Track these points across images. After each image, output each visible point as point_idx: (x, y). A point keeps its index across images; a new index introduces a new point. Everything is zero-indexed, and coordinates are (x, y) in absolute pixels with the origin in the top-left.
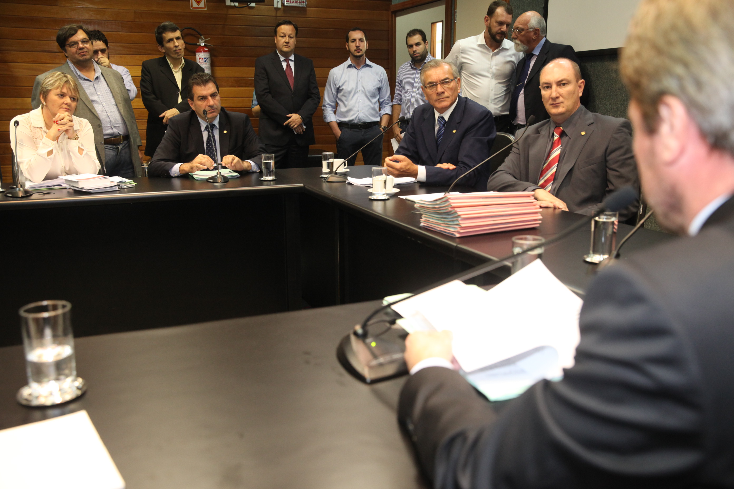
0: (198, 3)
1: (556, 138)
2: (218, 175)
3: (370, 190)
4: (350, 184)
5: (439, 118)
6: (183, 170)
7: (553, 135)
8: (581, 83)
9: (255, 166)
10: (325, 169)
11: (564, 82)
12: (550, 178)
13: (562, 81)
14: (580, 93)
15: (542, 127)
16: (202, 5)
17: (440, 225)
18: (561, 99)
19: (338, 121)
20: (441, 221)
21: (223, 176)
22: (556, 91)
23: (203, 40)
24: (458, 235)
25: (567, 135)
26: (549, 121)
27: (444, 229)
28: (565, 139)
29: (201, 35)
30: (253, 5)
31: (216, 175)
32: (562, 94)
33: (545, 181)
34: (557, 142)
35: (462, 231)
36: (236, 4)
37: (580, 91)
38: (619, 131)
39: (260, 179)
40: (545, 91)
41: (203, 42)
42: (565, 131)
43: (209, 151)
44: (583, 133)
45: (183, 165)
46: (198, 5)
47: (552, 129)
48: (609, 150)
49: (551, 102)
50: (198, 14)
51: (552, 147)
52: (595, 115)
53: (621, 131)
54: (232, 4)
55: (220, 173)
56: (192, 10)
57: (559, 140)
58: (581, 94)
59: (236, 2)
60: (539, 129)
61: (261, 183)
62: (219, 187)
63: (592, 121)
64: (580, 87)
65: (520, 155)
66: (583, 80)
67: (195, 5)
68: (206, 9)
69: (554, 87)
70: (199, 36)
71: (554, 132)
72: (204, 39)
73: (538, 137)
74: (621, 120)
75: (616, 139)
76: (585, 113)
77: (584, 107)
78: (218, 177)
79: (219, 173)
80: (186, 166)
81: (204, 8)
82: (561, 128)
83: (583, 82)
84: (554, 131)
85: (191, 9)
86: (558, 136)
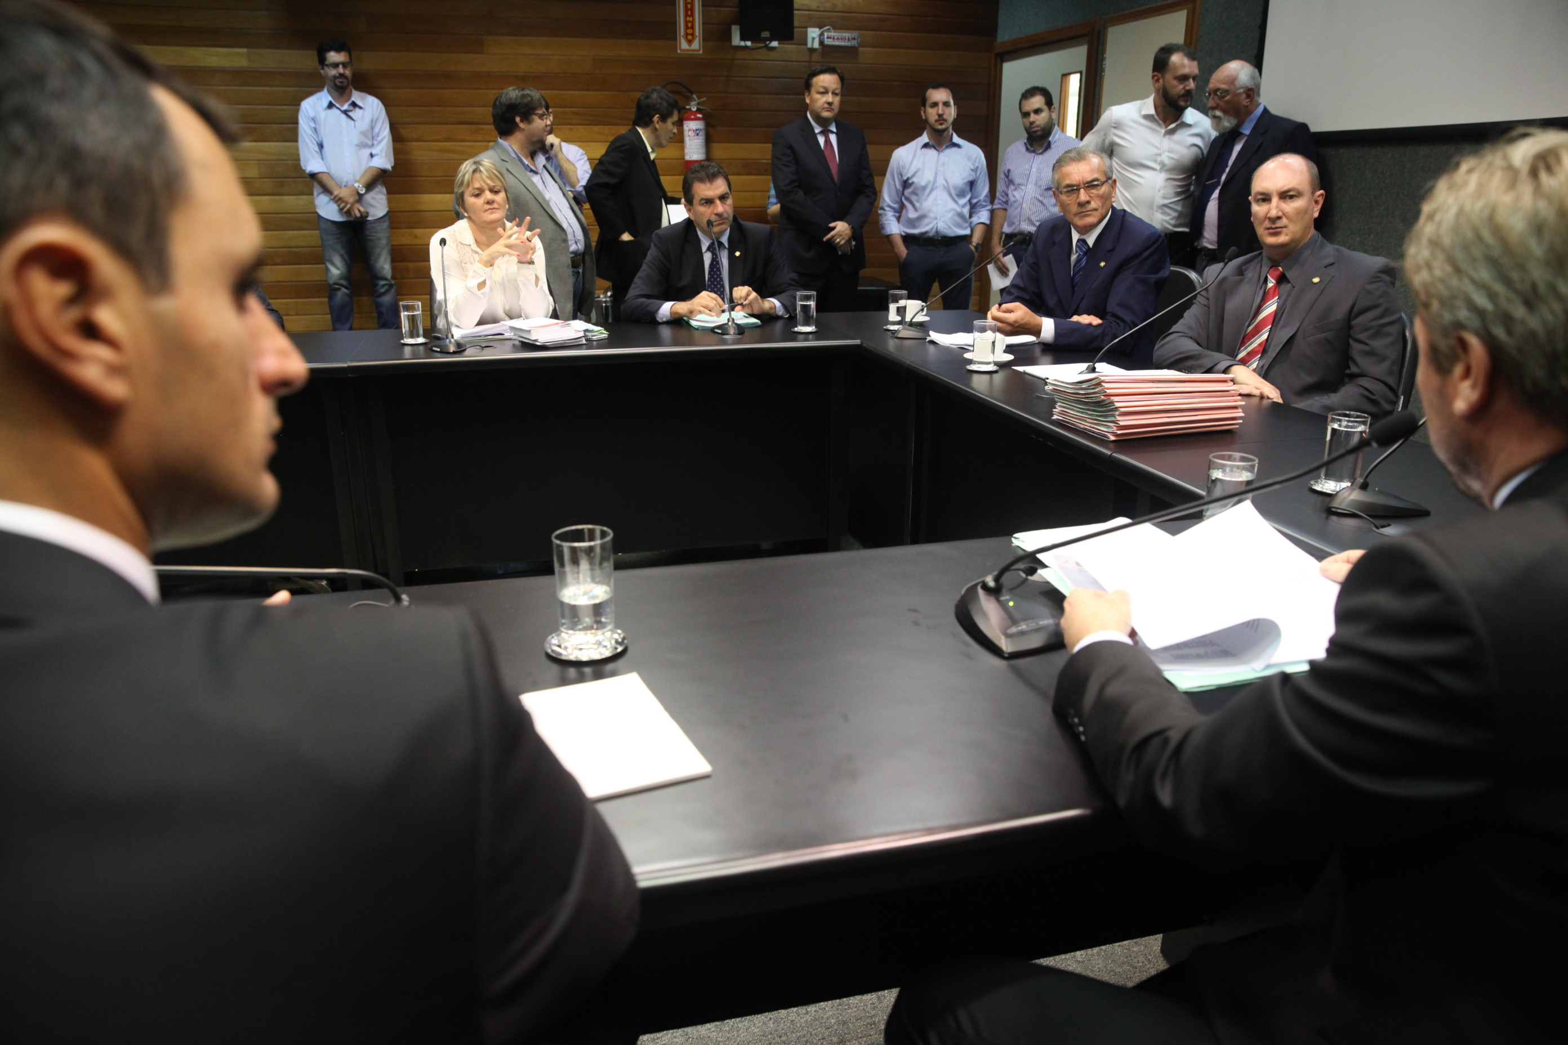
0: (690, 42)
1: (1270, 285)
2: (730, 323)
3: (967, 356)
4: (932, 342)
5: (1078, 241)
6: (676, 313)
7: (1266, 280)
8: (1319, 196)
9: (782, 308)
10: (893, 316)
11: (1291, 193)
12: (1257, 349)
13: (1289, 191)
14: (1315, 211)
15: (1248, 265)
16: (696, 45)
17: (1086, 421)
18: (1284, 221)
19: (903, 234)
20: (1087, 414)
21: (736, 324)
22: (1277, 207)
23: (695, 100)
24: (1112, 438)
25: (1288, 282)
26: (1260, 254)
27: (1090, 427)
28: (1286, 288)
29: (692, 93)
30: (775, 44)
31: (727, 322)
32: (1288, 212)
33: (1249, 354)
34: (1271, 291)
35: (1119, 432)
36: (749, 43)
37: (1316, 209)
38: (1375, 279)
39: (792, 330)
40: (1259, 205)
41: (696, 105)
42: (1287, 274)
43: (712, 283)
44: (1316, 280)
45: (676, 304)
46: (690, 46)
47: (1265, 269)
48: (1356, 310)
49: (1267, 224)
50: (688, 61)
51: (1264, 299)
52: (1338, 250)
53: (1378, 280)
54: (742, 43)
55: (733, 320)
56: (680, 54)
57: (1275, 290)
58: (1316, 215)
59: (748, 40)
60: (1244, 268)
61: (795, 336)
62: (730, 342)
63: (1331, 260)
64: (1316, 202)
65: (1209, 308)
66: (1322, 192)
67: (684, 45)
68: (701, 52)
69: (1275, 200)
70: (688, 94)
71: (1268, 275)
72: (697, 99)
73: (1241, 281)
74: (1379, 261)
75: (1369, 292)
76: (1322, 247)
77: (1320, 235)
78: (729, 326)
79: (731, 319)
80: (682, 307)
81: (699, 50)
82: (1280, 269)
83: (1321, 195)
84: (1268, 273)
85: (679, 51)
86: (1274, 281)
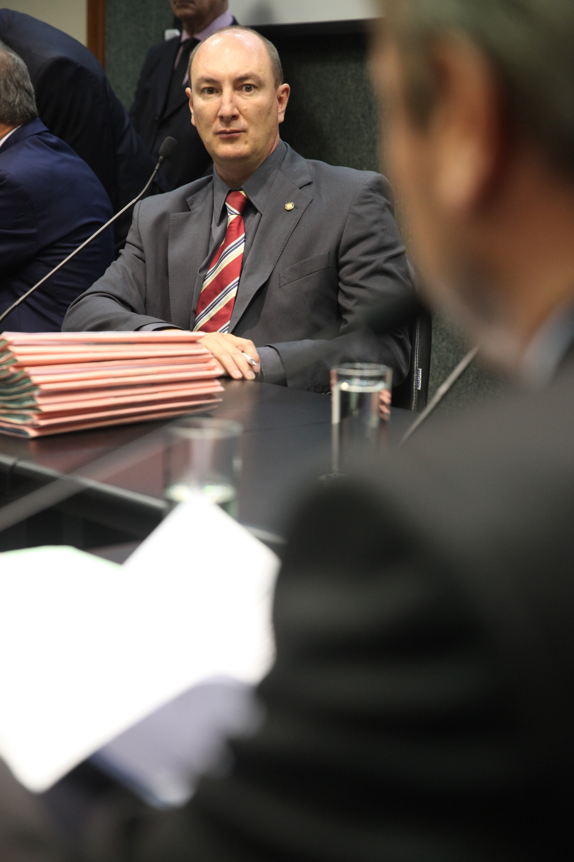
1: (232, 217)
7: (224, 212)
8: (283, 92)
11: (249, 82)
12: (223, 313)
14: (280, 113)
15: (194, 195)
18: (242, 123)
22: (231, 101)
24: (33, 433)
25: (256, 211)
26: (210, 180)
28: (253, 220)
32: (246, 110)
33: (212, 319)
34: (235, 225)
35: (43, 423)
37: (280, 111)
38: (364, 200)
40: (204, 99)
42: (252, 200)
44: (289, 206)
47: (220, 197)
48: (343, 244)
49: (219, 126)
52: (315, 165)
53: (369, 200)
57: (239, 224)
58: (281, 118)
60: (189, 199)
63: (308, 179)
64: (280, 100)
65: (144, 260)
66: (286, 85)
69: (227, 90)
71: (226, 204)
73: (187, 218)
75: (359, 217)
76: (292, 160)
77: (288, 145)
82: (242, 192)
83: (286, 90)
84: (225, 201)
86: (237, 212)
